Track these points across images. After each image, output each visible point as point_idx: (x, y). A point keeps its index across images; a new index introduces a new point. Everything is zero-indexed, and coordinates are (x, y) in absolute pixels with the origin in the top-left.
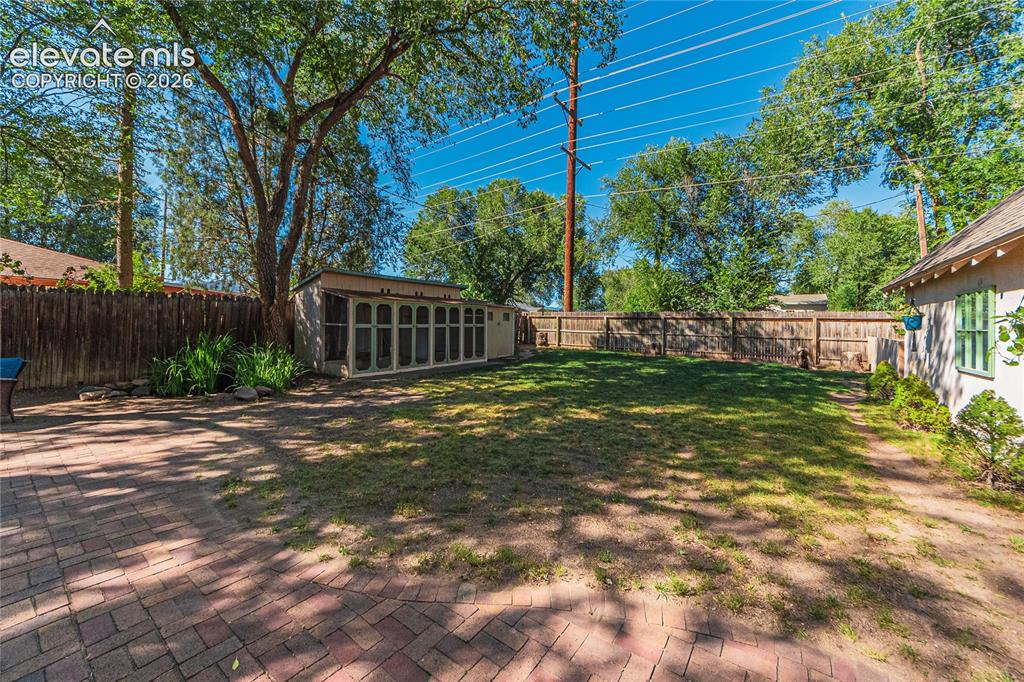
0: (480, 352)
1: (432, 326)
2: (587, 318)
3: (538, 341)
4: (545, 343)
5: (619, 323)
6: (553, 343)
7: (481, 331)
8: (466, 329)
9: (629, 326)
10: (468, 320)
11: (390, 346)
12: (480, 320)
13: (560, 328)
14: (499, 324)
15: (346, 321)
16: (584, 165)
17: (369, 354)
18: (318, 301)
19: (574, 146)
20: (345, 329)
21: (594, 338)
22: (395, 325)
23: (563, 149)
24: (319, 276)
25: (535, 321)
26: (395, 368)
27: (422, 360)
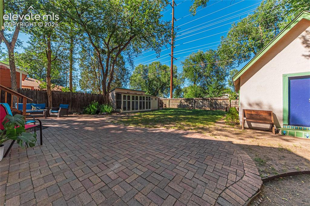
0: (150, 108)
1: (139, 101)
2: (176, 100)
3: (164, 106)
4: (166, 107)
5: (184, 101)
6: (168, 107)
7: (150, 102)
8: (146, 102)
9: (186, 102)
10: (147, 100)
11: (130, 105)
12: (150, 100)
13: (169, 103)
14: (154, 101)
15: (121, 99)
16: (175, 59)
17: (126, 107)
18: (115, 95)
19: (173, 54)
20: (121, 101)
21: (178, 105)
22: (131, 100)
23: (170, 55)
24: (115, 89)
25: (163, 101)
26: (131, 111)
27: (137, 109)
